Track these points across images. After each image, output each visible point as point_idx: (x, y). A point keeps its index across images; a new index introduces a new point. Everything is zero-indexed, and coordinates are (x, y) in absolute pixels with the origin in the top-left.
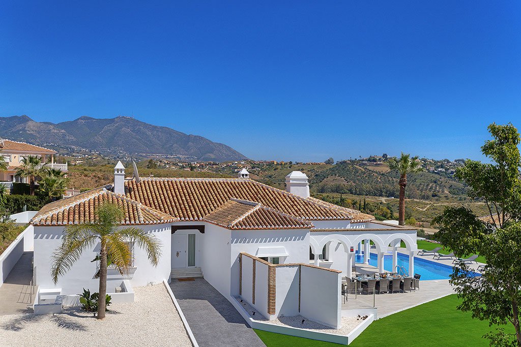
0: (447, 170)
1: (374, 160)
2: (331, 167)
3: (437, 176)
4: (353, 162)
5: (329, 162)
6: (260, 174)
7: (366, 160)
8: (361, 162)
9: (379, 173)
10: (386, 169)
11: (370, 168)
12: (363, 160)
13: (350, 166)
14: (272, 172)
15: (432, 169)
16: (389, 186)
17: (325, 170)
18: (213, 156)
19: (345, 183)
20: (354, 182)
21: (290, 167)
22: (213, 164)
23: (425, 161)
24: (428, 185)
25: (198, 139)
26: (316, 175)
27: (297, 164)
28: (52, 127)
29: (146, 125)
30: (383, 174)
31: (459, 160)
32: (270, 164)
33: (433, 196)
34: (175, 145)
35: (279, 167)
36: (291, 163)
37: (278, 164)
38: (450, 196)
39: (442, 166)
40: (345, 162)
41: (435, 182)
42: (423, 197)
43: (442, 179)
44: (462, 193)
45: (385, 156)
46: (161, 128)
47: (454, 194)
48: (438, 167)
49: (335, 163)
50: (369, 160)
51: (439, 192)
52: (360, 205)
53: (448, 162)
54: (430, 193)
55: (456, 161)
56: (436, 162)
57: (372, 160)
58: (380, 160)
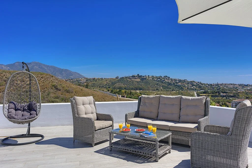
0: (161, 80)
1: (134, 77)
2: (118, 80)
3: (157, 82)
4: (126, 77)
5: (117, 78)
6: (90, 83)
7: (131, 77)
8: (129, 78)
9: (136, 82)
10: (139, 80)
11: (133, 80)
12: (130, 77)
13: (125, 79)
14: (94, 82)
15: (156, 79)
16: (140, 86)
17: (115, 81)
18: (72, 77)
19: (123, 86)
20: (127, 85)
21: (102, 80)
22: (71, 80)
23: (153, 76)
24: (155, 85)
25: (66, 71)
26: (112, 83)
27: (105, 79)
28: (3, 66)
29: (44, 65)
30: (138, 82)
31: (165, 76)
32: (94, 79)
33: (157, 90)
34: (57, 73)
35: (98, 80)
36: (102, 78)
37: (97, 79)
38: (163, 89)
39: (159, 79)
40: (123, 78)
41: (157, 84)
42: (153, 90)
43: (160, 83)
44: (167, 88)
45: (138, 75)
46: (51, 66)
47: (164, 88)
48: (158, 79)
49: (119, 78)
50: (132, 77)
51: (158, 88)
52: (128, 92)
53: (161, 77)
54: (156, 89)
55: (164, 76)
56: (157, 77)
57: (133, 77)
58: (136, 76)
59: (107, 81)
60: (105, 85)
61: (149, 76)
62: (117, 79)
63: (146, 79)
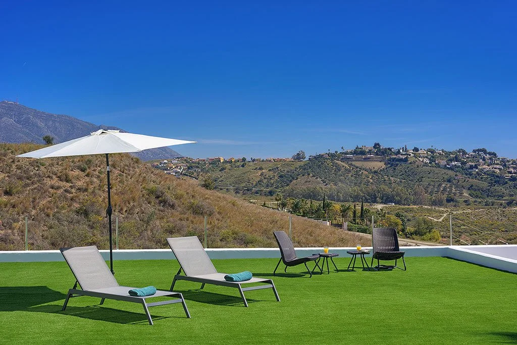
0: (464, 163)
1: (363, 153)
2: (302, 164)
3: (451, 173)
4: (333, 156)
5: (299, 157)
6: (200, 177)
7: (351, 153)
8: (344, 157)
9: (370, 171)
10: (379, 165)
11: (358, 164)
12: (346, 153)
13: (329, 161)
14: (217, 174)
15: (443, 162)
16: (386, 188)
17: (293, 168)
19: (323, 186)
20: (335, 185)
21: (243, 166)
23: (433, 152)
24: (440, 185)
26: (281, 176)
27: (254, 160)
30: (375, 172)
31: (479, 150)
32: (215, 162)
33: (449, 201)
35: (228, 166)
36: (244, 160)
37: (225, 162)
38: (472, 199)
39: (456, 159)
40: (321, 156)
41: (449, 181)
42: (434, 203)
43: (460, 176)
44: (488, 196)
45: (377, 146)
47: (477, 197)
48: (451, 160)
49: (307, 159)
50: (355, 153)
51: (455, 194)
53: (464, 153)
54: (445, 197)
55: (474, 151)
56: (448, 154)
57: (359, 152)
58: (370, 152)
59: (261, 169)
60: (254, 183)
61: (416, 150)
62: (298, 164)
63: (406, 160)
